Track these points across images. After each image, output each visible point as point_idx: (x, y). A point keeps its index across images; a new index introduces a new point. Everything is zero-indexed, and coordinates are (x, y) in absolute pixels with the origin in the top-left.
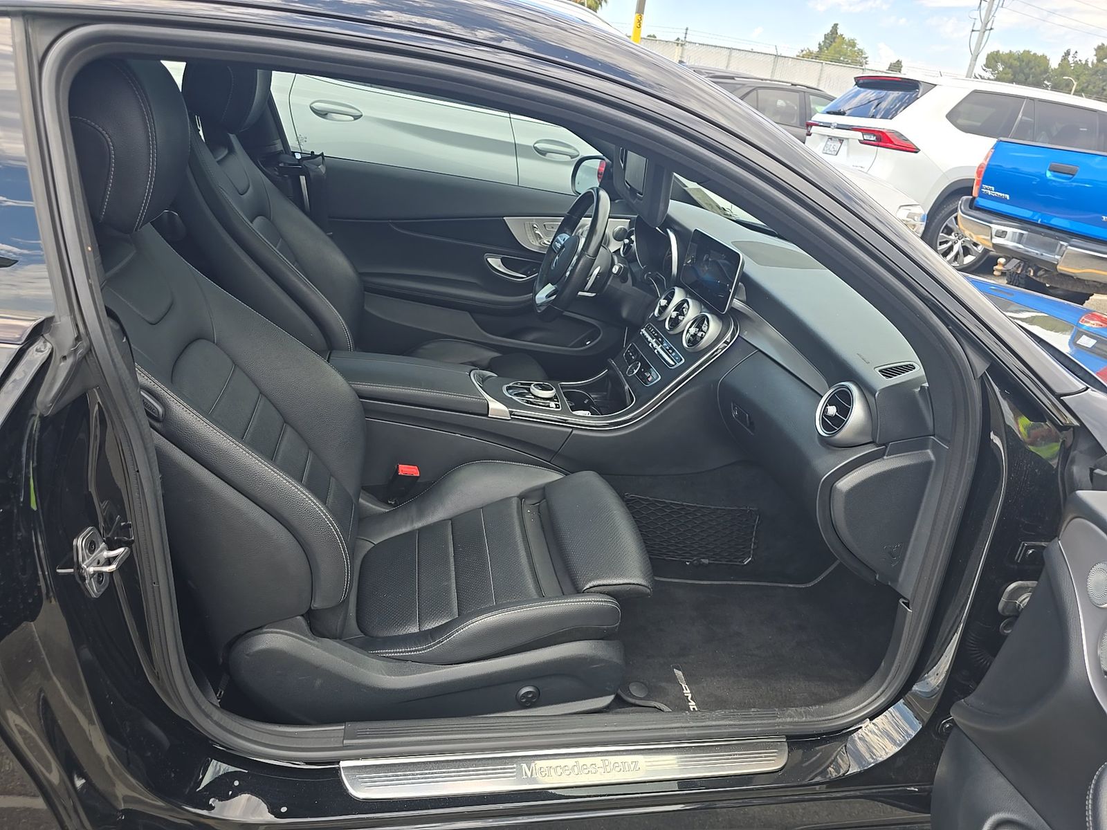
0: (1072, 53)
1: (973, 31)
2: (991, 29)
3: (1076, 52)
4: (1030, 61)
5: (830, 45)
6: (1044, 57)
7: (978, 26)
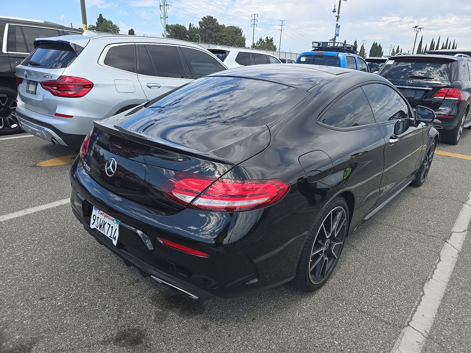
0: (192, 24)
1: (161, 18)
2: (167, 17)
3: (193, 24)
4: (179, 28)
5: (101, 23)
6: (183, 26)
7: (162, 16)
